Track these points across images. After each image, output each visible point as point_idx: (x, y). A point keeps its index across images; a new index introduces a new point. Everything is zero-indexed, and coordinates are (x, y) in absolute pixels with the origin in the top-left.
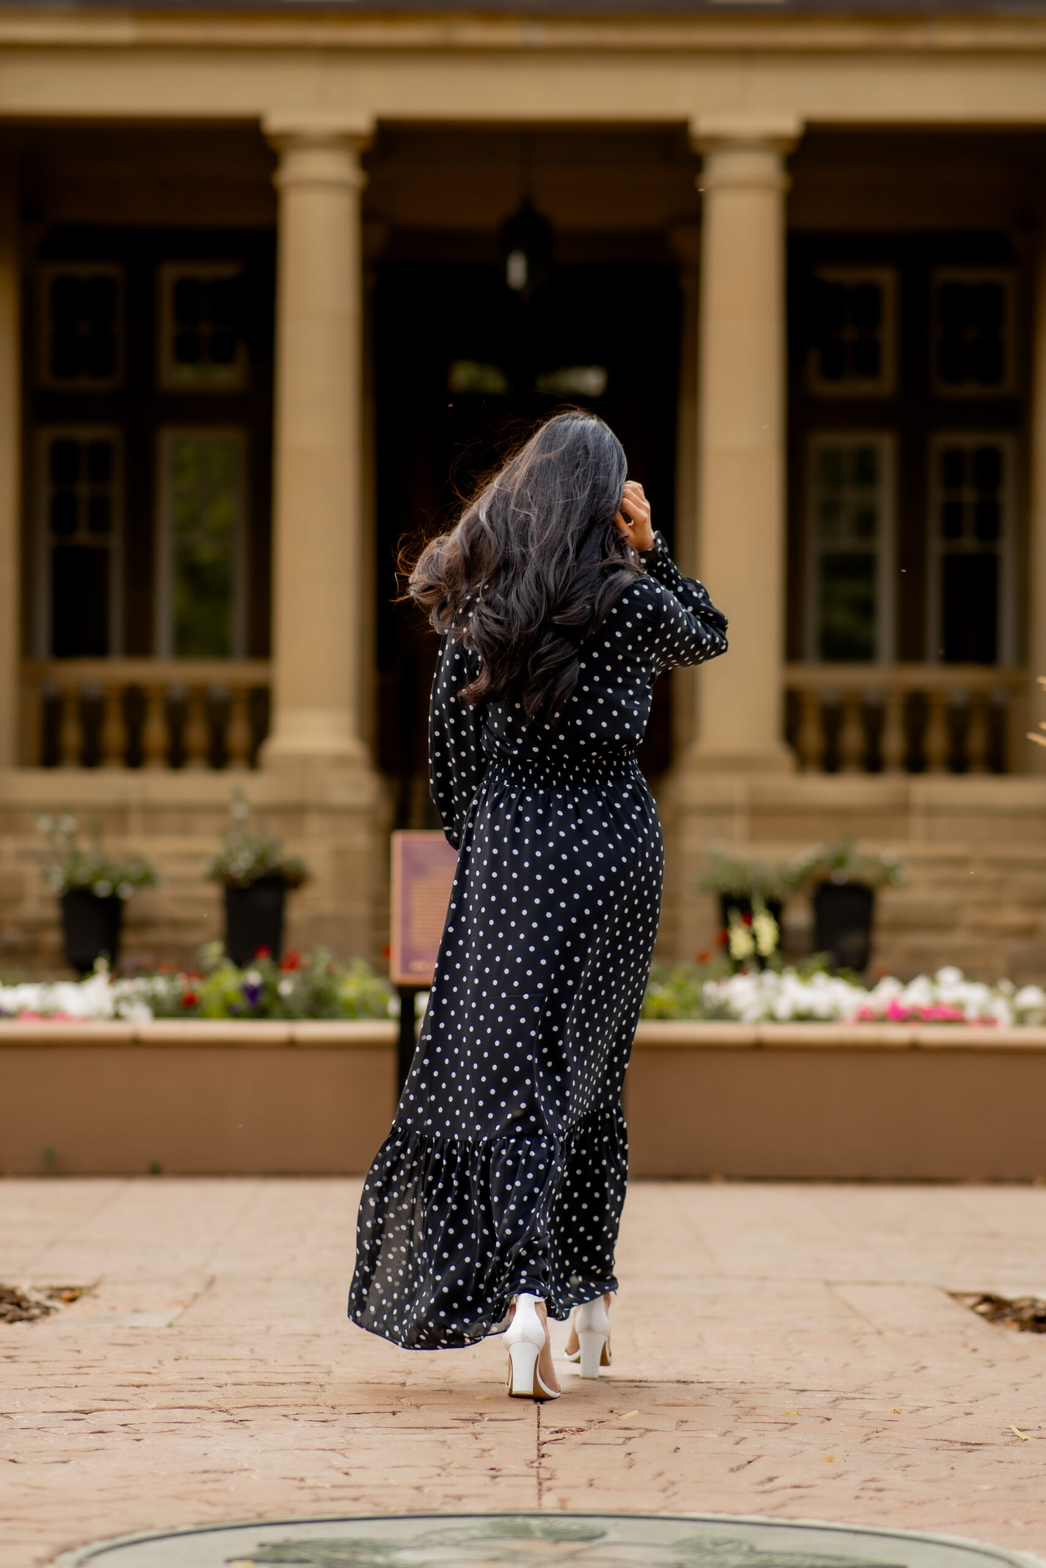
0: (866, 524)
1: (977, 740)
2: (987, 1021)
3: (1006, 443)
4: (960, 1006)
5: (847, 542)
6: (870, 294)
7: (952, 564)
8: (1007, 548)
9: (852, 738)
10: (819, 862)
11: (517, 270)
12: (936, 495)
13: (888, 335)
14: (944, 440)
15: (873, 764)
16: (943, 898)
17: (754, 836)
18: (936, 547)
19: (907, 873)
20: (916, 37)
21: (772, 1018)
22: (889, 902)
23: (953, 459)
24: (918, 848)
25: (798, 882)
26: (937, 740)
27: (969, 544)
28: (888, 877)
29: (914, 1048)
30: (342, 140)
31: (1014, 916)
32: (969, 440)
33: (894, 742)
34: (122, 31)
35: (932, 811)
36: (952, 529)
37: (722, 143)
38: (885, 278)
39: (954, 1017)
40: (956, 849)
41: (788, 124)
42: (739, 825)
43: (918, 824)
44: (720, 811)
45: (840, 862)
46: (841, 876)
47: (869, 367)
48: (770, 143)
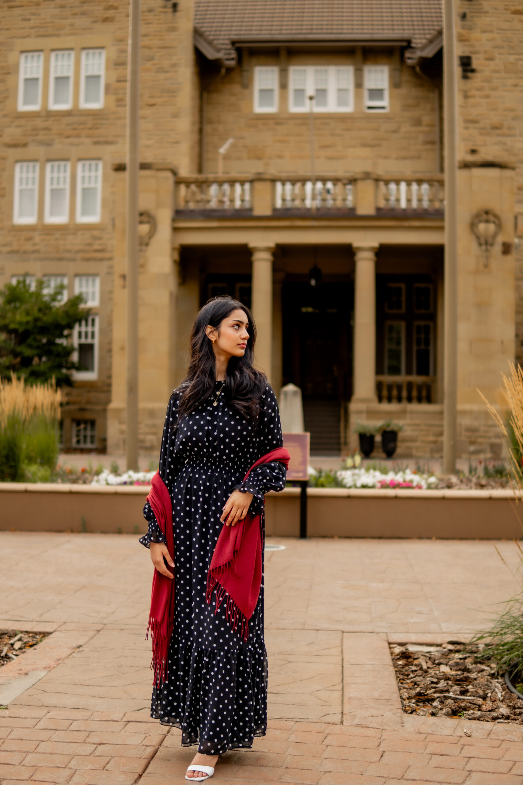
0: (398, 343)
1: (424, 393)
2: (419, 487)
3: (431, 324)
4: (411, 481)
5: (394, 346)
6: (399, 290)
7: (418, 352)
8: (431, 348)
9: (395, 393)
10: (383, 425)
11: (313, 282)
12: (415, 336)
13: (403, 299)
14: (417, 323)
15: (399, 400)
16: (414, 434)
17: (368, 418)
18: (415, 348)
19: (405, 428)
20: (407, 224)
21: (355, 487)
22: (401, 435)
23: (419, 328)
24: (408, 421)
25: (378, 430)
26: (415, 393)
27: (423, 347)
28: (401, 429)
29: (396, 498)
30: (268, 249)
31: (431, 438)
32: (422, 323)
33: (404, 394)
34: (215, 224)
35: (412, 412)
36: (418, 343)
37: (360, 249)
38: (403, 286)
39: (408, 486)
40: (418, 421)
41: (376, 244)
42: (364, 416)
43: (408, 415)
44: (359, 412)
45: (388, 425)
46: (389, 429)
47: (399, 307)
48: (371, 249)
